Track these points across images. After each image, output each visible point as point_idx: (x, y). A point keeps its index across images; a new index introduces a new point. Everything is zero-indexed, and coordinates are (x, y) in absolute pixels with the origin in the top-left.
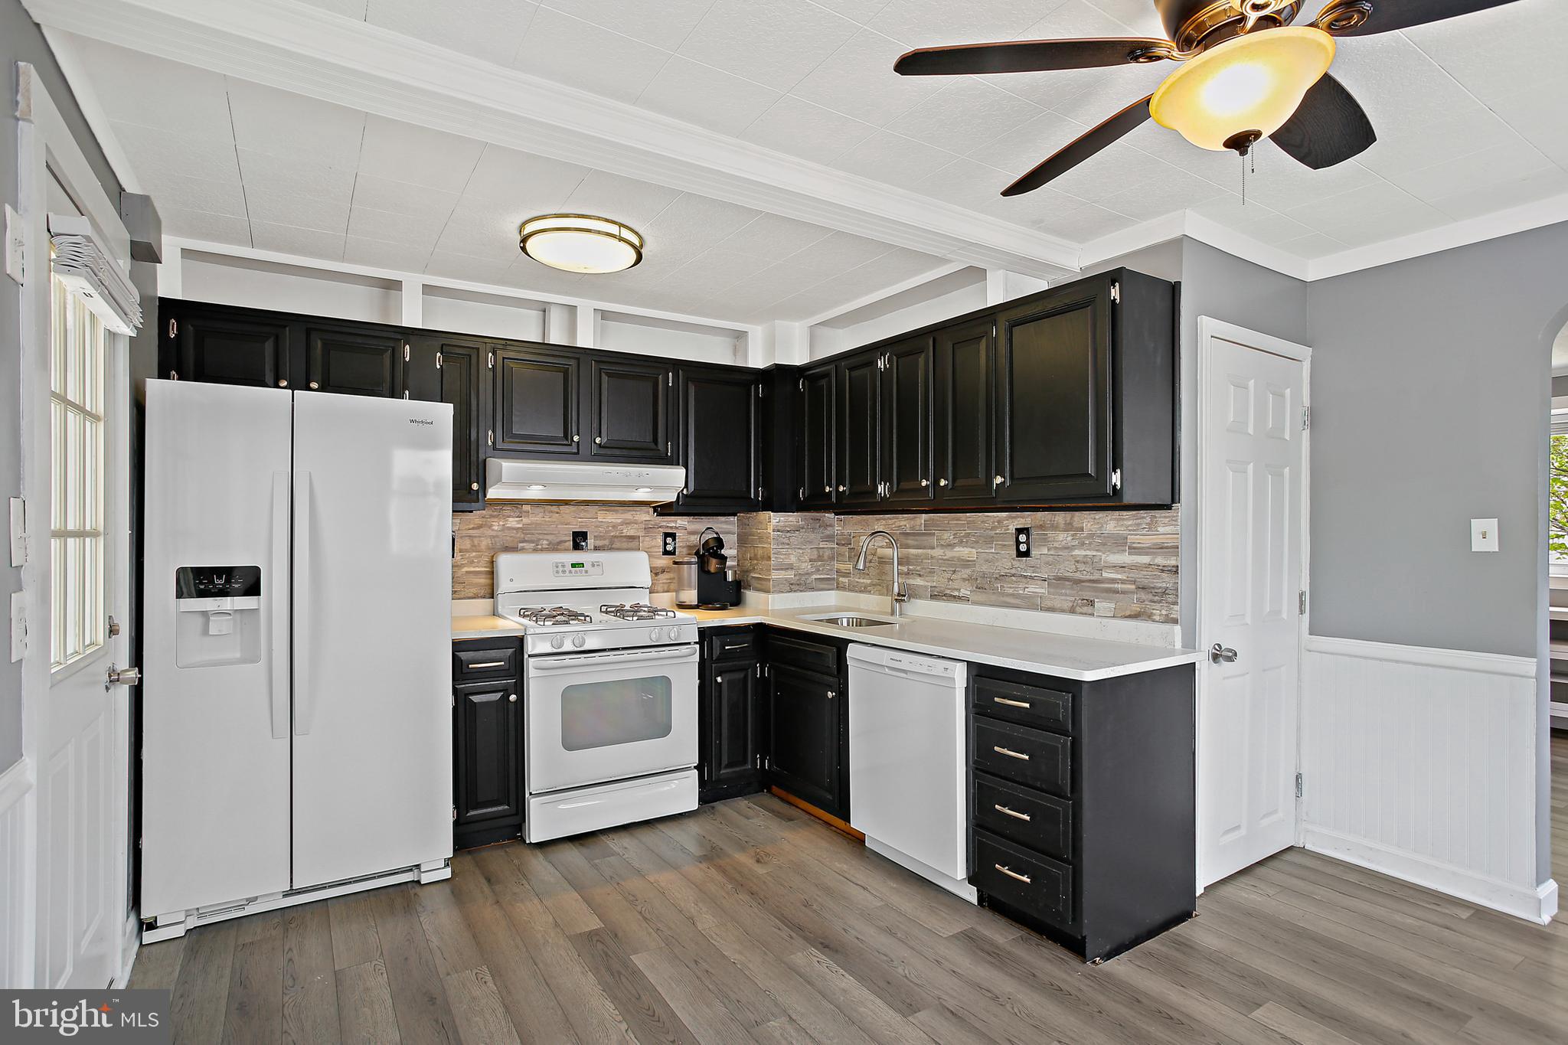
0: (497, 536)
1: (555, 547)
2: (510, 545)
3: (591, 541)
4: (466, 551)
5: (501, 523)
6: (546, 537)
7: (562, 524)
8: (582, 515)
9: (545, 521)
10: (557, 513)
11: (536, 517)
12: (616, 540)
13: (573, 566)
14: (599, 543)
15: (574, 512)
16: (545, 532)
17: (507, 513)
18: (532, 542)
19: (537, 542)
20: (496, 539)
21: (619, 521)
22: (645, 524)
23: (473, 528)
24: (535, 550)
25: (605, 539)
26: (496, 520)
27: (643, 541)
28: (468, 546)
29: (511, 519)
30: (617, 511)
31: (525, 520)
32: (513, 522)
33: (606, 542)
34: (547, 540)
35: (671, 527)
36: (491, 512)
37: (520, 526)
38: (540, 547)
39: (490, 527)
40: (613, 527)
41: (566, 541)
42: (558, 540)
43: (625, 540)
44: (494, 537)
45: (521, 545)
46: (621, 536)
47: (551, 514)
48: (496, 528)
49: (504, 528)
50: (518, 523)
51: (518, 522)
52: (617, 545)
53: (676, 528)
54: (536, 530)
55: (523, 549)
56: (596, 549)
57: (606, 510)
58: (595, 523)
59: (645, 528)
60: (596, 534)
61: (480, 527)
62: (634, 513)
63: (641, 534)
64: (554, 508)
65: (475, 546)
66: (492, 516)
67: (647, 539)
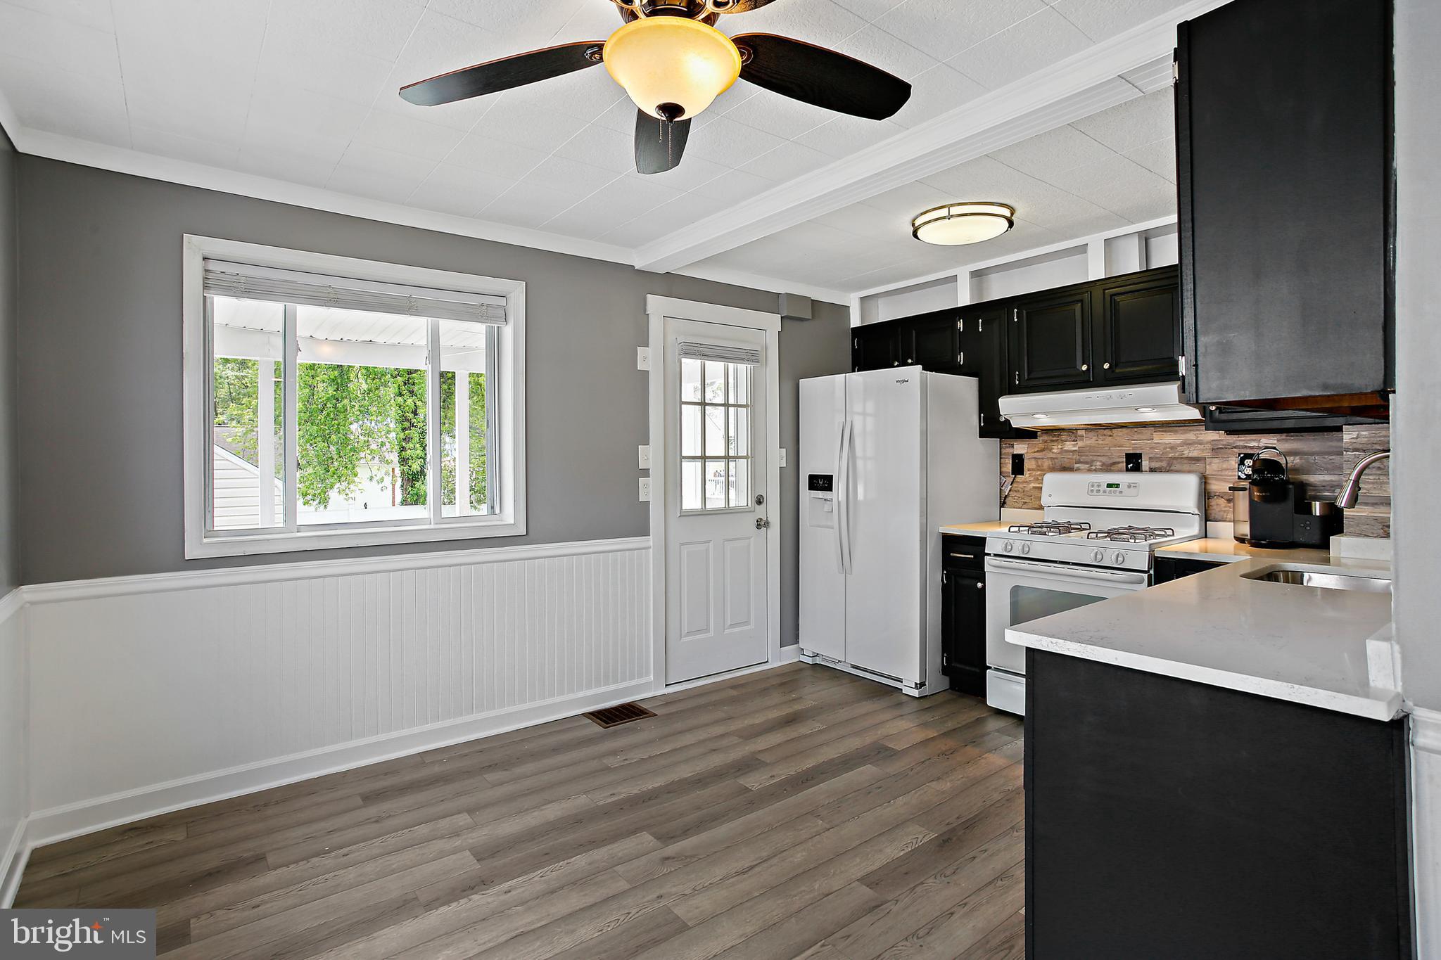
0: (1056, 458)
1: (1108, 468)
2: (1067, 465)
3: (1145, 464)
4: (1033, 470)
5: (1060, 447)
6: (1100, 458)
7: (1115, 446)
8: (1135, 437)
9: (1099, 444)
10: (1110, 436)
11: (1090, 441)
12: (1175, 461)
13: (1109, 486)
14: (1155, 465)
15: (1127, 434)
16: (1098, 454)
17: (1064, 438)
18: (1086, 463)
19: (1090, 463)
20: (1056, 460)
21: (1179, 442)
22: (1212, 445)
23: (1037, 452)
24: (1090, 471)
25: (1161, 461)
26: (1056, 444)
27: (1210, 464)
28: (1034, 467)
29: (1068, 443)
30: (1176, 432)
31: (1080, 444)
32: (1069, 446)
33: (1164, 464)
34: (1101, 461)
35: (1251, 448)
36: (1051, 438)
37: (1076, 448)
38: (1093, 468)
39: (1051, 450)
40: (1172, 448)
41: (1119, 463)
42: (1111, 462)
43: (1185, 461)
44: (1054, 458)
45: (1078, 465)
46: (1182, 458)
47: (1104, 437)
48: (1055, 451)
49: (1062, 451)
50: (1074, 447)
51: (1074, 445)
52: (1177, 467)
53: (1259, 448)
54: (1090, 452)
55: (1078, 470)
56: (1152, 470)
57: (1162, 431)
58: (1150, 444)
59: (1213, 449)
60: (1151, 456)
61: (1042, 450)
62: (1198, 432)
63: (1207, 454)
64: (1107, 432)
65: (1039, 466)
66: (1052, 441)
67: (1216, 460)
